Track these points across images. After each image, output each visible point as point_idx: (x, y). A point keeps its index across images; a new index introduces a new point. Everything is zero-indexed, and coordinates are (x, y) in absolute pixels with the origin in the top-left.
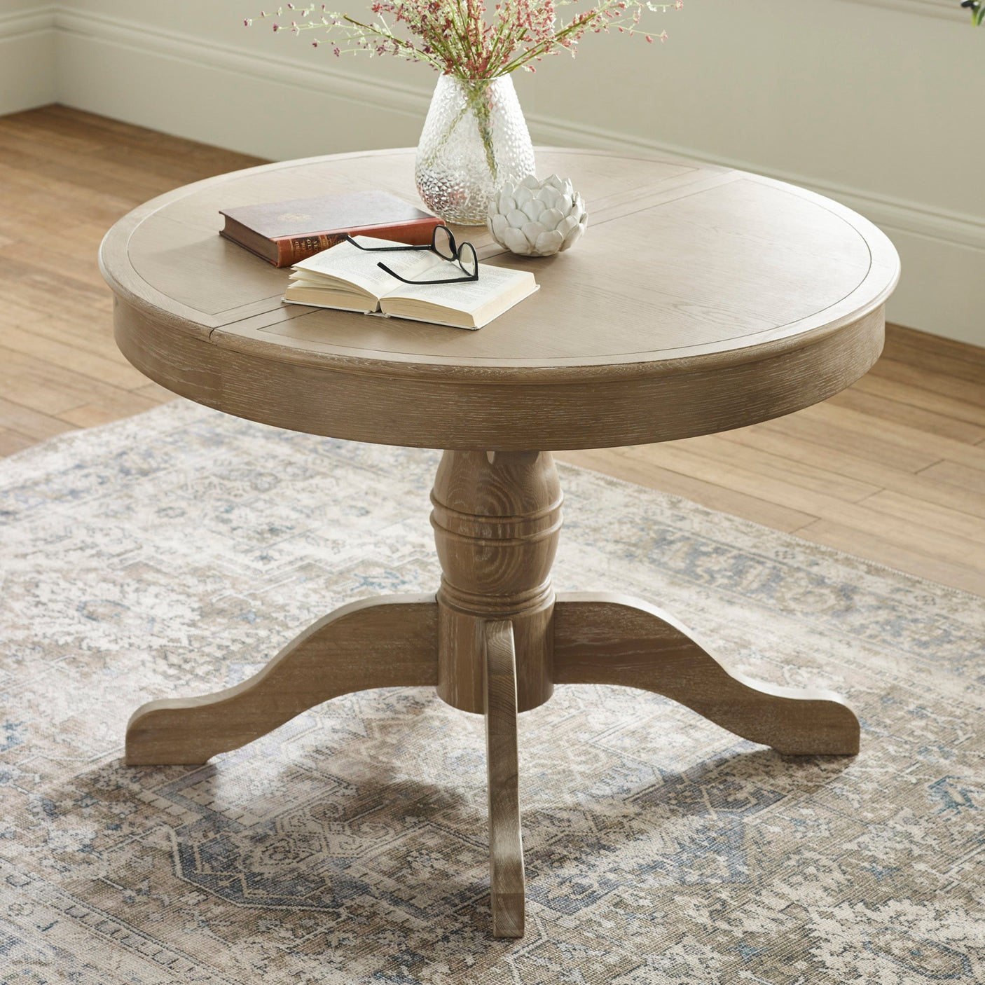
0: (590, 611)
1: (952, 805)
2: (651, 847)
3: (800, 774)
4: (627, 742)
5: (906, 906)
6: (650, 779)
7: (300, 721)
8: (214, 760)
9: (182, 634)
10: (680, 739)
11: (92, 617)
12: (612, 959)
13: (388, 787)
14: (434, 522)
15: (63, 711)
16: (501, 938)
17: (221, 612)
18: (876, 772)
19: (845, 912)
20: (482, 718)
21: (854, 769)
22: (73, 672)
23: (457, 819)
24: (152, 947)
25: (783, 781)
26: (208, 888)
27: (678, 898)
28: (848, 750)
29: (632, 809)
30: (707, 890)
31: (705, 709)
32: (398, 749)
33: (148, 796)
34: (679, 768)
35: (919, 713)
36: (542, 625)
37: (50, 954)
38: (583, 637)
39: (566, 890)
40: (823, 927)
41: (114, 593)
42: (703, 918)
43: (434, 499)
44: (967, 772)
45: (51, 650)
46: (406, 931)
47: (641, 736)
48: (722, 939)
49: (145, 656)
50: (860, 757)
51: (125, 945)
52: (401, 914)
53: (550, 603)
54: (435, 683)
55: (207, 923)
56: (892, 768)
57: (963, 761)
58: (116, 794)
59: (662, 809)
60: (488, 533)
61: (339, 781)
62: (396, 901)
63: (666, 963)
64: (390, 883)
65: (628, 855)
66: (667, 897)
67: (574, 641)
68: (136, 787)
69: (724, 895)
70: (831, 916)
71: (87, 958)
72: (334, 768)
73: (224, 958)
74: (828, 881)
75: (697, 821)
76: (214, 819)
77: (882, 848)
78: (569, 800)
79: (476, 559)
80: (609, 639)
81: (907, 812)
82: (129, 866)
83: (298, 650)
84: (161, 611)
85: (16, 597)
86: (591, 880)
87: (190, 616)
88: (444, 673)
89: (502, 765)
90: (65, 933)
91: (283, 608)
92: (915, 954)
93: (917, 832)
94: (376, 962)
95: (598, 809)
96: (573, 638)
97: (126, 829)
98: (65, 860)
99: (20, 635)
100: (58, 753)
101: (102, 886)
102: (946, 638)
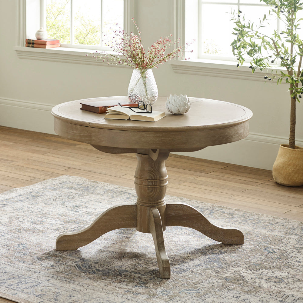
0: (175, 206)
1: (270, 252)
2: (197, 262)
3: (230, 248)
4: (184, 243)
5: (264, 270)
6: (192, 250)
8: (78, 249)
9: (61, 226)
10: (198, 242)
11: (35, 224)
12: (194, 281)
13: (126, 253)
15: (35, 242)
16: (165, 279)
17: (69, 222)
18: (249, 247)
19: (249, 272)
20: (150, 235)
21: (244, 246)
22: (35, 234)
23: (146, 258)
24: (76, 283)
25: (226, 249)
26: (86, 272)
27: (206, 270)
28: (241, 242)
29: (190, 255)
30: (213, 269)
32: (126, 246)
33: (64, 256)
34: (199, 248)
35: (257, 236)
36: (164, 209)
37: (51, 285)
38: (173, 213)
39: (178, 270)
40: (245, 275)
41: (40, 219)
42: (214, 274)
44: (272, 246)
45: (28, 230)
46: (141, 278)
47: (188, 242)
48: (220, 277)
49: (53, 231)
50: (244, 244)
51: (69, 283)
52: (138, 275)
53: (165, 204)
54: (136, 227)
55: (89, 278)
56: (253, 246)
57: (271, 244)
58: (56, 256)
59: (197, 255)
60: (151, 184)
61: (113, 252)
62: (136, 273)
63: (208, 282)
64: (133, 270)
65: (191, 263)
67: (171, 215)
68: (60, 255)
69: (218, 270)
70: (246, 273)
71: (61, 285)
72: (111, 249)
73: (96, 284)
74: (243, 266)
75: (207, 257)
76: (83, 260)
77: (255, 260)
78: (173, 254)
79: (148, 191)
80: (180, 214)
81: (259, 254)
82: (64, 269)
84: (53, 222)
85: (14, 220)
86: (183, 268)
87: (61, 223)
88: (138, 223)
89: (160, 239)
90: (52, 281)
91: (85, 221)
92: (269, 279)
93: (263, 258)
94: (134, 284)
95: (181, 255)
96: (171, 214)
97: (61, 262)
98: (48, 268)
99: (18, 228)
100: (37, 249)
101: (59, 272)
102: (259, 222)
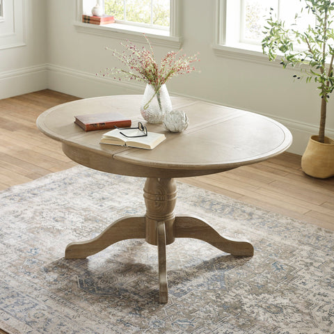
0: (184, 219)
1: (279, 269)
2: (201, 280)
3: (239, 261)
4: (194, 253)
5: (266, 295)
6: (200, 262)
7: (110, 248)
8: (88, 258)
9: (80, 225)
10: (208, 252)
11: (57, 221)
12: (191, 309)
13: (132, 265)
14: (144, 196)
15: (49, 245)
16: (162, 303)
17: (90, 220)
18: (258, 261)
19: (251, 297)
20: (157, 246)
21: (252, 260)
22: (52, 235)
23: (151, 273)
24: (72, 306)
25: (234, 263)
26: (86, 290)
27: (208, 293)
28: (251, 255)
29: (195, 270)
30: (215, 291)
31: (214, 244)
32: (135, 255)
33: (71, 267)
34: (208, 259)
35: (269, 245)
36: (172, 223)
37: (46, 307)
38: (183, 226)
39: (178, 291)
40: (245, 300)
41: (63, 215)
42: (214, 298)
43: (144, 190)
44: (282, 260)
45: (47, 230)
46: (138, 302)
47: (198, 251)
48: (219, 304)
49: (70, 231)
50: (254, 257)
51: (65, 306)
52: (136, 297)
53: (174, 217)
54: (145, 238)
55: (86, 300)
56: (262, 260)
57: (281, 258)
58: (63, 266)
59: (203, 270)
60: (158, 199)
61: (120, 263)
62: (135, 294)
63: (204, 310)
64: (133, 289)
65: (195, 282)
66: (205, 293)
67: (180, 227)
68: (68, 265)
69: (219, 292)
70: (247, 298)
71: (56, 309)
72: (119, 260)
73: (91, 309)
74: (246, 288)
75: (212, 273)
76: (88, 273)
77: (260, 280)
78: (179, 267)
79: (155, 206)
80: (189, 226)
81: (266, 271)
82: (66, 285)
83: (110, 229)
84: (74, 220)
85: (37, 216)
86: (185, 288)
87: (82, 221)
88: (147, 235)
90: (50, 302)
91: (106, 219)
92: (268, 307)
93: (269, 276)
94: (130, 310)
95: (187, 270)
97: (65, 276)
98: (50, 284)
99: (38, 225)
100: (48, 256)
101: (59, 290)
102: (276, 226)
